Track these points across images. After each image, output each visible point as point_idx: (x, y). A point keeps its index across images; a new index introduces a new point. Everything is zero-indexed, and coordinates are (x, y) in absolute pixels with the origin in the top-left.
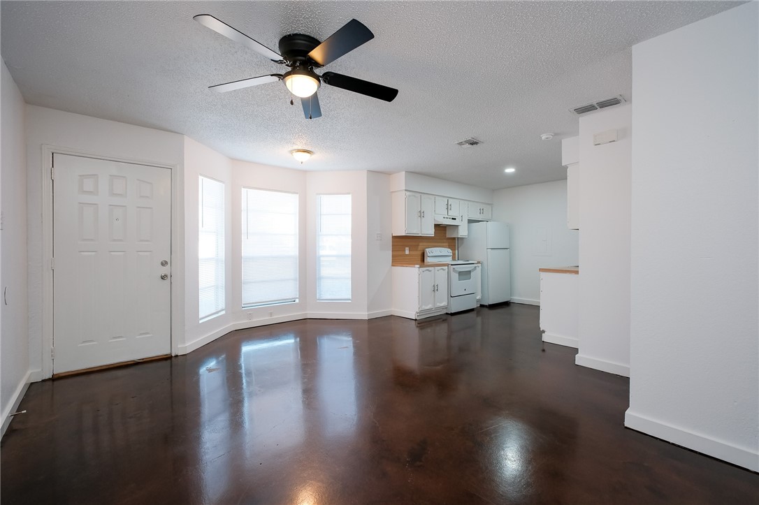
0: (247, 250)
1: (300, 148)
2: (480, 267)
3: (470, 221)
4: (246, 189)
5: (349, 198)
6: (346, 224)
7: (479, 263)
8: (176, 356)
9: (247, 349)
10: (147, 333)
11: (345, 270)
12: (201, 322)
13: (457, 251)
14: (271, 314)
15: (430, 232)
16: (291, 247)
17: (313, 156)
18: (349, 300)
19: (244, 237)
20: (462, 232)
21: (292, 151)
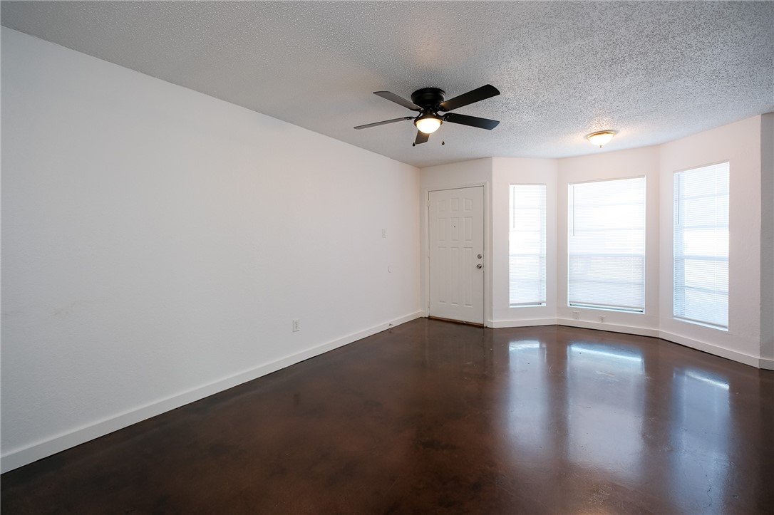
0: (575, 246)
1: (598, 129)
4: (572, 185)
5: (725, 168)
6: (721, 207)
8: (486, 327)
9: (575, 350)
10: (470, 305)
11: (720, 277)
12: (511, 307)
14: (602, 319)
16: (636, 244)
17: (618, 136)
18: (725, 327)
19: (570, 235)
21: (587, 135)
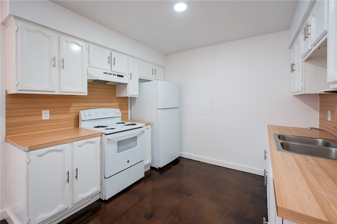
2: (150, 129)
3: (141, 81)
7: (148, 124)
13: (129, 111)
15: (82, 90)
20: (132, 91)
